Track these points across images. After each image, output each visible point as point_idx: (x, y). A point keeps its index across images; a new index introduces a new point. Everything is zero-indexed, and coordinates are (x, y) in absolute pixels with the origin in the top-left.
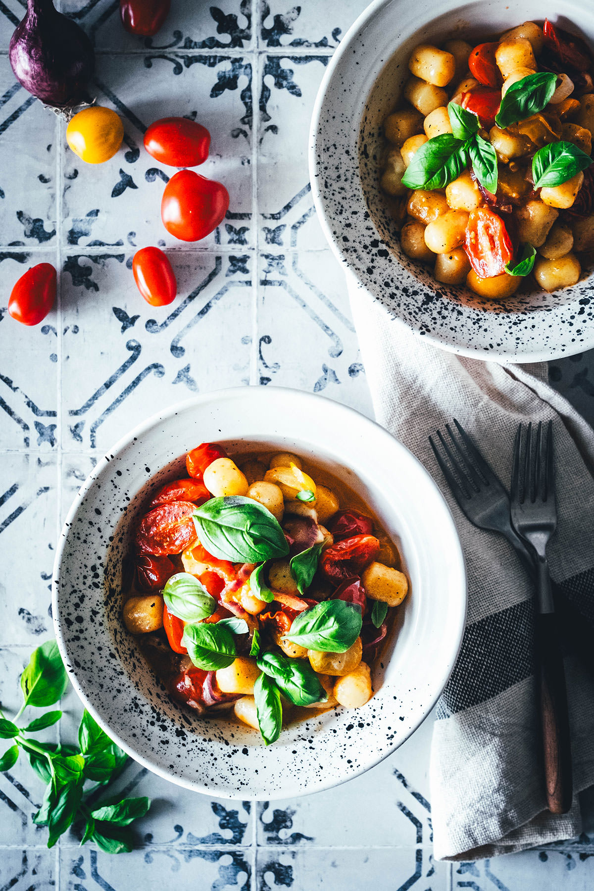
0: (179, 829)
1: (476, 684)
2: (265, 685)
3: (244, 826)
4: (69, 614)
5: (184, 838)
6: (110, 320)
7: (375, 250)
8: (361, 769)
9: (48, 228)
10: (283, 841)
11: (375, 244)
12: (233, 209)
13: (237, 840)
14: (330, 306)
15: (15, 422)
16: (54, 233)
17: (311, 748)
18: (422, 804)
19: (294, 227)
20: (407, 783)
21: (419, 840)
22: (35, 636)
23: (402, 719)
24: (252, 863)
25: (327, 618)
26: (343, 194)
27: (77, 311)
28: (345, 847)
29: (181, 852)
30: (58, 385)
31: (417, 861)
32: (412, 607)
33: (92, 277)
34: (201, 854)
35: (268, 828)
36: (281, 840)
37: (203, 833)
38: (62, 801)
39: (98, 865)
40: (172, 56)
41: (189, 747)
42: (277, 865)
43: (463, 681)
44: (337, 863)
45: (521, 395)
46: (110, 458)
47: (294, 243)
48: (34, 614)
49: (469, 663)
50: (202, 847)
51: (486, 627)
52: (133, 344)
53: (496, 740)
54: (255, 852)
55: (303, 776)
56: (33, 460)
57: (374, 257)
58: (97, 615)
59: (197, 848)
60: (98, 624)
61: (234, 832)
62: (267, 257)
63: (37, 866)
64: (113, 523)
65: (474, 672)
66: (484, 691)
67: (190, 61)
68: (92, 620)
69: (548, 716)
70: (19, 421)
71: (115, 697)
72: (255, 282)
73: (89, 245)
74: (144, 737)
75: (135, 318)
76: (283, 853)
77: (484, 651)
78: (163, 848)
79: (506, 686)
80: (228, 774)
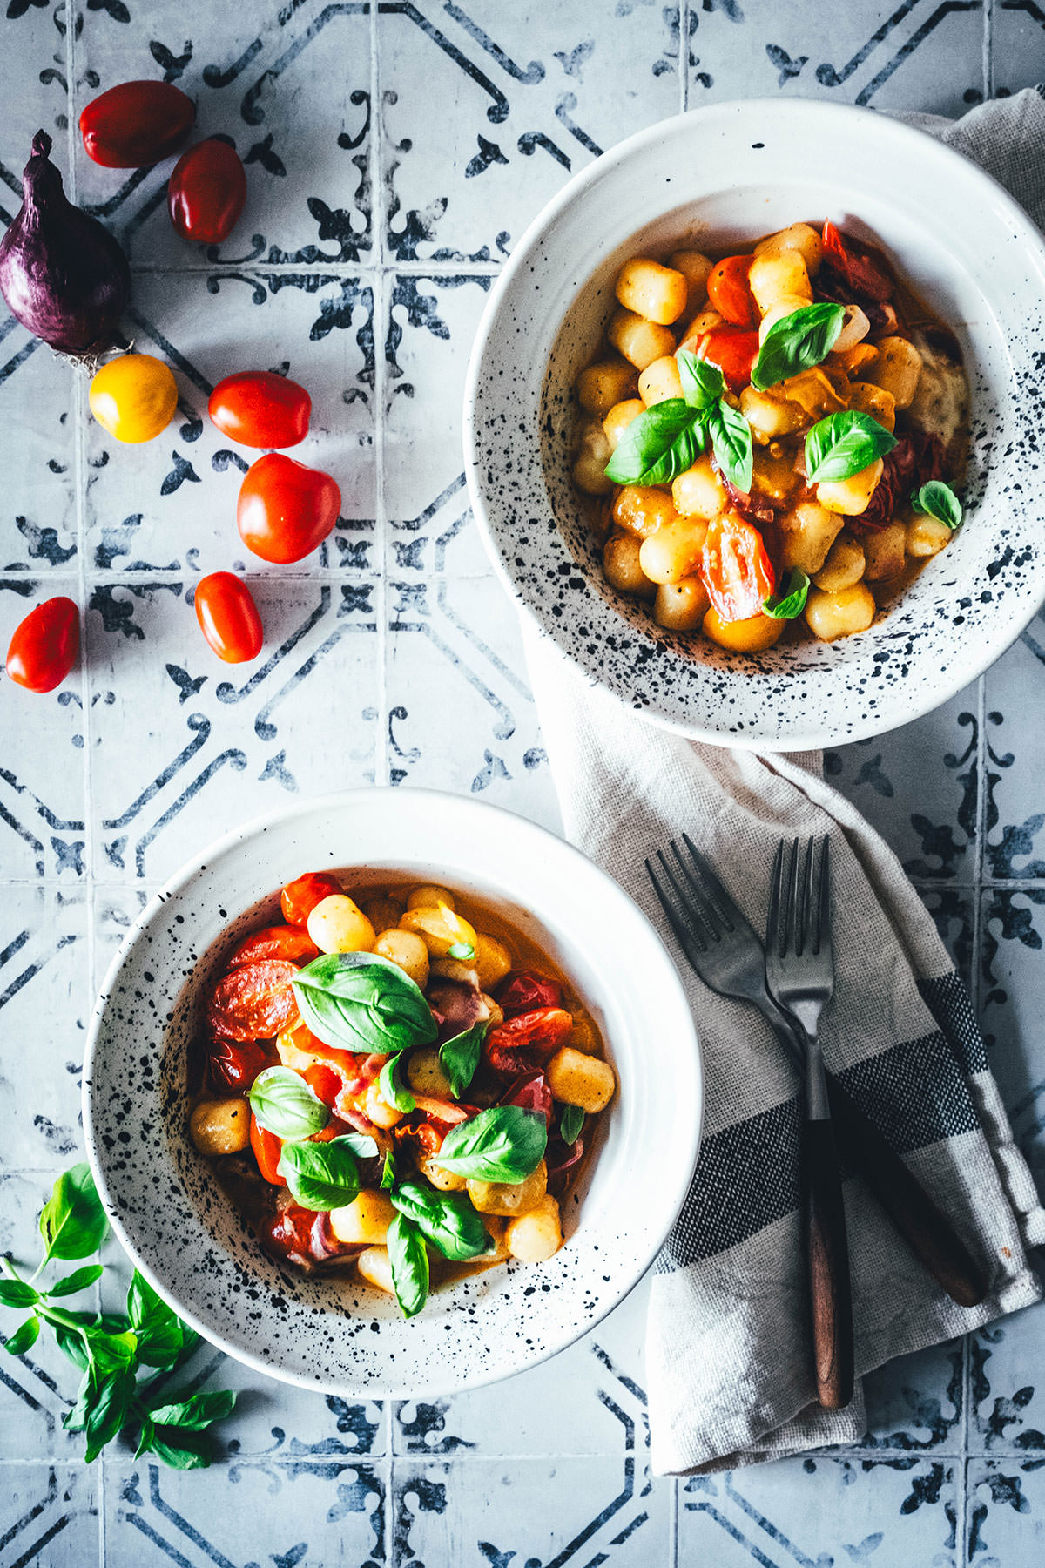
0: (278, 1433)
1: (715, 1225)
2: (403, 1232)
3: (375, 1427)
4: (109, 1130)
5: (286, 1446)
6: (163, 684)
7: (564, 580)
8: (546, 1352)
9: (64, 543)
10: (432, 1448)
11: (564, 569)
12: (348, 513)
13: (364, 1448)
14: (496, 661)
15: (22, 839)
16: (74, 550)
17: (472, 1321)
18: (634, 1393)
19: (441, 542)
20: (612, 1364)
21: (630, 1444)
22: (59, 1156)
23: (606, 1279)
24: (386, 1480)
25: (495, 1133)
26: (516, 492)
27: (113, 670)
28: (522, 1456)
29: (281, 1465)
30: (86, 782)
31: (627, 1474)
32: (620, 1113)
33: (133, 618)
34: (311, 1468)
35: (409, 1430)
36: (429, 1447)
37: (315, 1439)
38: (105, 1397)
39: (161, 1485)
40: (251, 276)
41: (291, 1322)
42: (422, 1483)
43: (695, 1220)
44: (510, 1479)
45: (782, 798)
46: (165, 897)
47: (440, 567)
48: (57, 1123)
49: (704, 1194)
50: (312, 1459)
51: (730, 1141)
52: (198, 720)
53: (745, 1304)
54: (390, 1465)
55: (460, 1363)
56: (51, 896)
57: (564, 590)
58: (151, 1131)
59: (305, 1459)
60: (152, 1143)
61: (359, 1437)
62: (399, 587)
63: (71, 1488)
64: (173, 992)
65: (711, 1207)
66: (727, 1235)
67: (278, 283)
68: (144, 1138)
69: (819, 1268)
70: (28, 837)
71: (180, 1250)
72: (382, 626)
73: (129, 569)
74: (224, 1308)
75: (199, 682)
76: (432, 1466)
77: (727, 1176)
78: (255, 1461)
79: (758, 1226)
80: (350, 1361)
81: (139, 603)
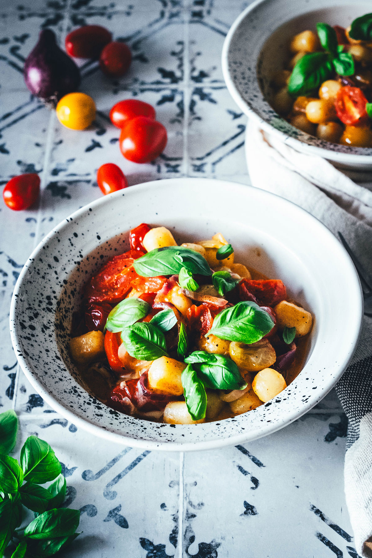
2: (191, 370)
9: (37, 168)
16: (42, 170)
19: (214, 164)
20: (325, 517)
23: (315, 388)
25: (244, 306)
27: (54, 210)
33: (67, 192)
46: (69, 220)
47: (213, 171)
67: (143, 91)
70: (1, 271)
71: (57, 382)
74: (80, 409)
80: (158, 437)
81: (70, 187)
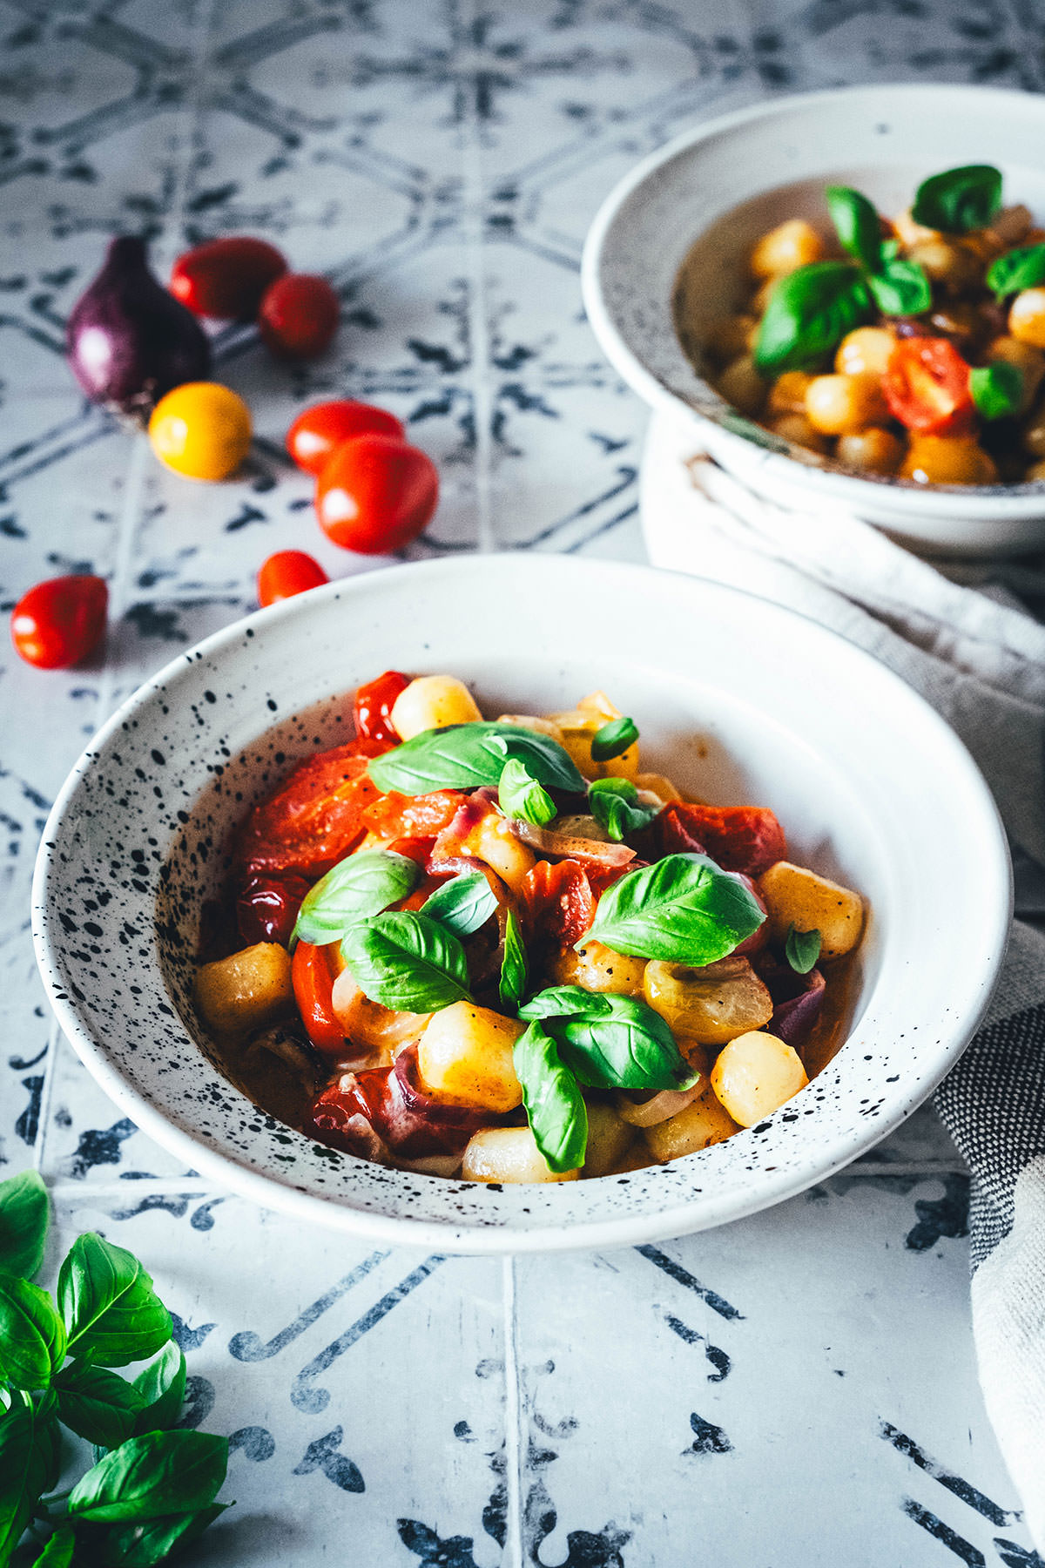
4: (70, 912)
18: (975, 1506)
20: (925, 1456)
23: (893, 1080)
25: (684, 865)
33: (176, 626)
41: (348, 1172)
58: (136, 936)
60: (136, 950)
64: (190, 786)
68: (124, 941)
71: (165, 1071)
73: (178, 588)
80: (456, 1214)
81: (187, 615)
